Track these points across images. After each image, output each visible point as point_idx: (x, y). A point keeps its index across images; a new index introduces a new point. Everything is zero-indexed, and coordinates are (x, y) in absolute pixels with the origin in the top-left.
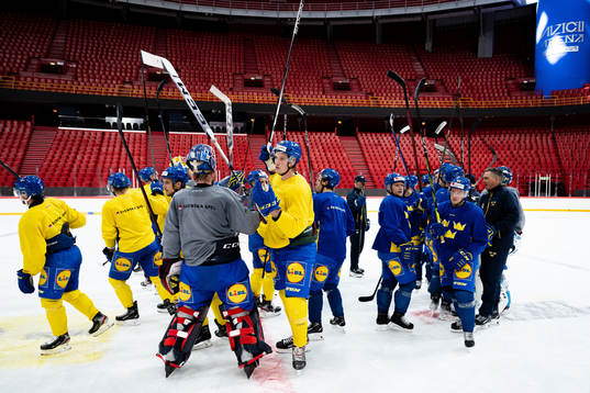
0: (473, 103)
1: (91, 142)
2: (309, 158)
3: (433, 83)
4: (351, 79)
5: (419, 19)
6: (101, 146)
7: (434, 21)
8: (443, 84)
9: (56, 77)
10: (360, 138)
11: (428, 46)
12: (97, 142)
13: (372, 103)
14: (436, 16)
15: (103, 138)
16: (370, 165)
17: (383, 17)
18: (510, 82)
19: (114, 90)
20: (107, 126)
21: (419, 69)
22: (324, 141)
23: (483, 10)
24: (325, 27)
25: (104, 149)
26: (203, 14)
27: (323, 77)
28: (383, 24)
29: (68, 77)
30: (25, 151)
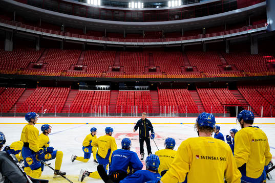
0: (250, 74)
1: (90, 95)
2: (176, 100)
3: (230, 66)
4: (193, 67)
5: (223, 40)
6: (93, 97)
7: (229, 41)
8: (235, 67)
9: (79, 71)
10: (198, 91)
11: (227, 51)
12: (92, 95)
13: (203, 76)
14: (230, 39)
15: (94, 94)
16: (203, 103)
17: (206, 41)
18: (268, 64)
19: (99, 75)
20: (96, 89)
21: (223, 61)
22: (182, 93)
23: (252, 35)
24: (181, 47)
25: (94, 98)
26: (133, 45)
27: (181, 66)
28: (206, 44)
29: (84, 71)
30: (67, 99)
